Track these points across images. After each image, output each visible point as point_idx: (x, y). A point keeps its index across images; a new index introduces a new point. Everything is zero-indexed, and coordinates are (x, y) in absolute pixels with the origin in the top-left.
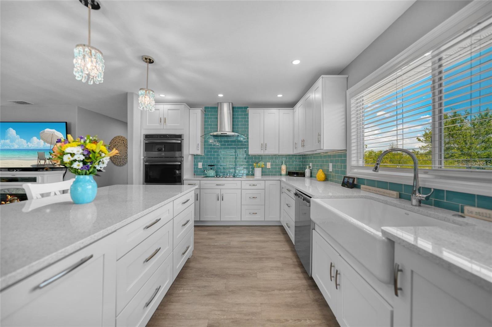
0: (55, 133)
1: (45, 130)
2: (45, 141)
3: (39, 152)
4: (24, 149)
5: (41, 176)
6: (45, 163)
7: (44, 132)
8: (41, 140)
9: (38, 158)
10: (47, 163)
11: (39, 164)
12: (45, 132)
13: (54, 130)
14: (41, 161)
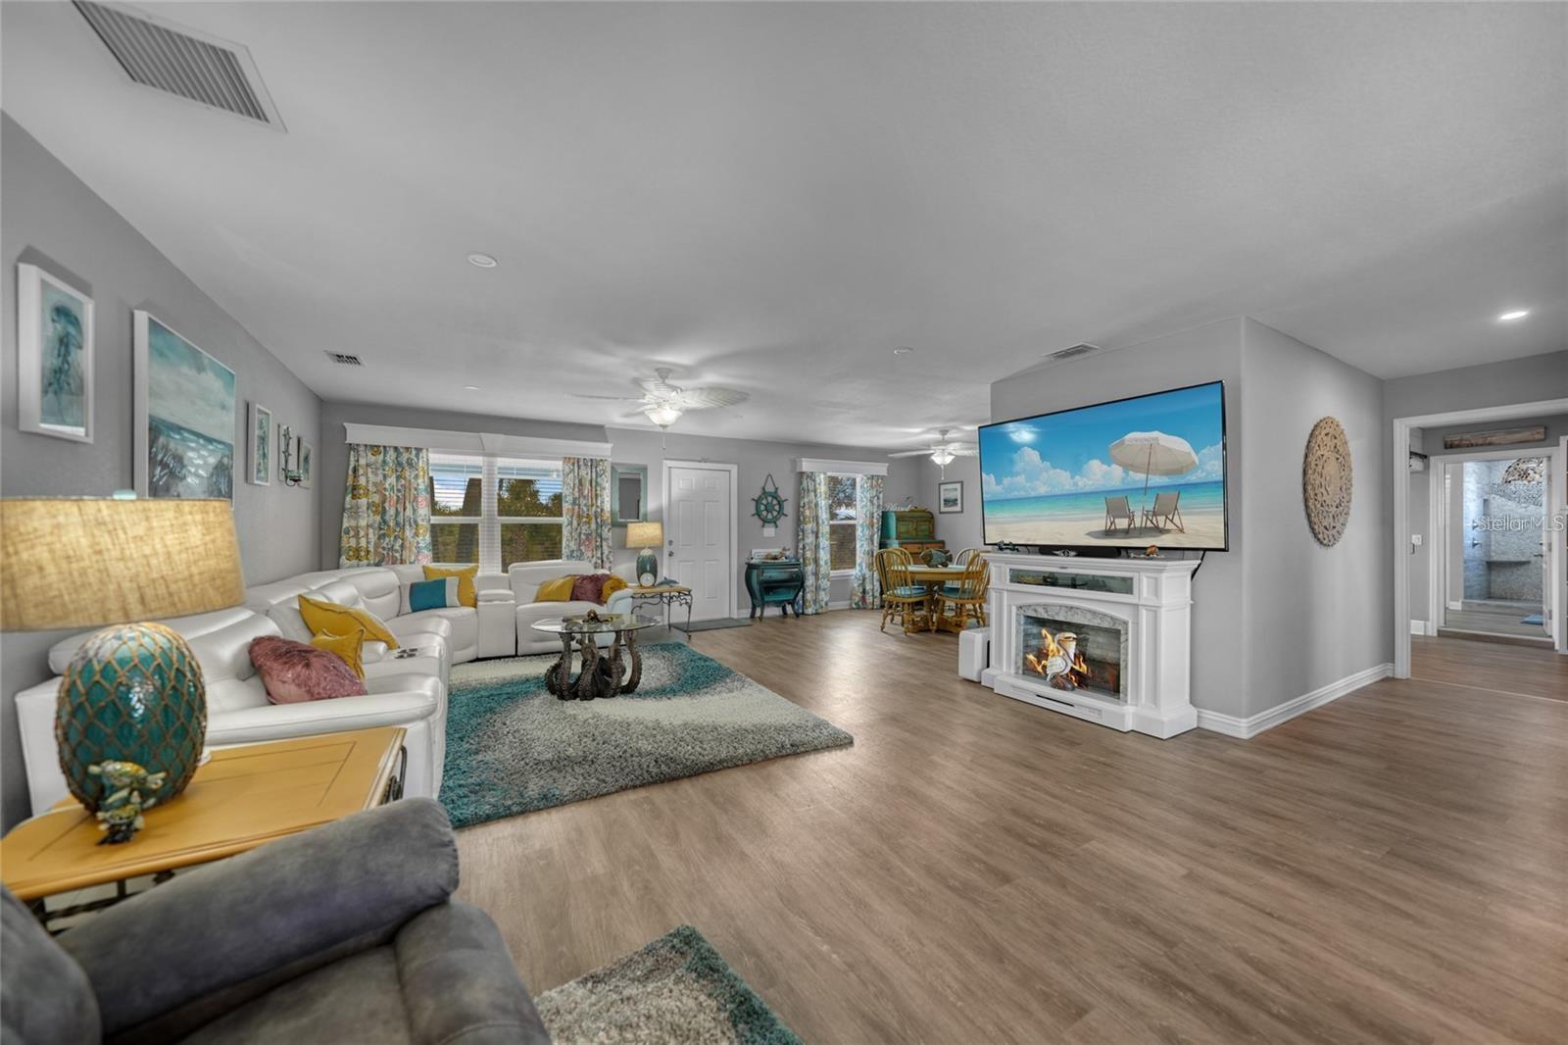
0: (1161, 442)
1: (1126, 437)
2: (1128, 467)
3: (1110, 497)
4: (1064, 492)
5: (1147, 577)
6: (1132, 526)
7: (1123, 443)
8: (1114, 466)
9: (1108, 512)
10: (1138, 525)
11: (1113, 527)
12: (1126, 443)
13: (1156, 434)
14: (1116, 520)
